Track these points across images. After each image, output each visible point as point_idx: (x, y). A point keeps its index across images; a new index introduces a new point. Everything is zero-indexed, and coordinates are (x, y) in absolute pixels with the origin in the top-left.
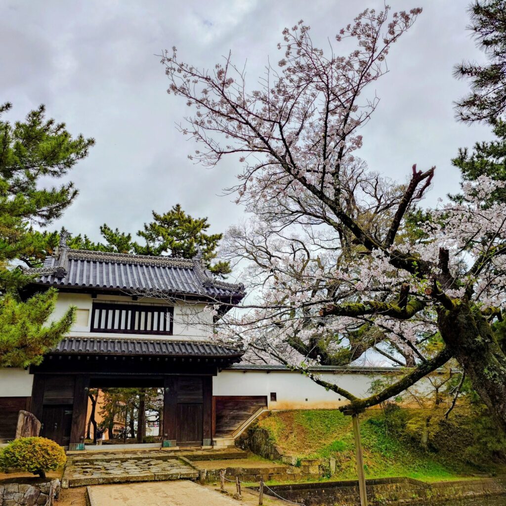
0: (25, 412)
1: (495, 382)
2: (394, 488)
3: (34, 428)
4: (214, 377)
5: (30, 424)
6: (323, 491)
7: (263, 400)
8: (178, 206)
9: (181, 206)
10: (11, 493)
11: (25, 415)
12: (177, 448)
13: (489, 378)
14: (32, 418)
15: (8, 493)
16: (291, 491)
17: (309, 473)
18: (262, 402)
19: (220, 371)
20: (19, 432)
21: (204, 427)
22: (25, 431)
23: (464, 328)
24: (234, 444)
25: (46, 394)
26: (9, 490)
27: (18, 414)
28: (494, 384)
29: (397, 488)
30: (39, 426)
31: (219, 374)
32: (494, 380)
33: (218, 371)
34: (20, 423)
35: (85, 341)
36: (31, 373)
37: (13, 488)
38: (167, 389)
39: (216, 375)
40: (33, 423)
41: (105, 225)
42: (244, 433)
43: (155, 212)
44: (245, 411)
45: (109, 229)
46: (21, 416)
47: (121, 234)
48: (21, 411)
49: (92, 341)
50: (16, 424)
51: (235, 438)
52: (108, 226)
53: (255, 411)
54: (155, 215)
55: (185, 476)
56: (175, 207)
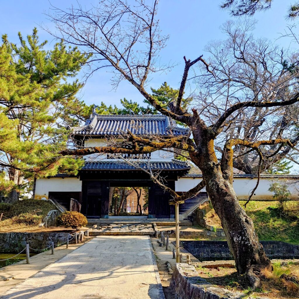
0: (73, 199)
1: (212, 188)
2: (271, 246)
3: (78, 207)
4: (176, 182)
5: (76, 205)
6: (223, 246)
7: (206, 194)
8: (165, 83)
9: (167, 83)
10: (61, 237)
11: (73, 200)
12: (156, 219)
13: (210, 186)
14: (76, 202)
15: (59, 237)
16: (203, 244)
17: (221, 236)
18: (205, 196)
19: (179, 178)
20: (71, 208)
21: (171, 209)
22: (74, 208)
23: (203, 156)
24: (187, 218)
25: (88, 190)
26: (60, 235)
27: (70, 200)
28: (212, 189)
29: (273, 247)
30: (80, 206)
31: (178, 179)
32: (212, 187)
33: (178, 178)
34: (71, 205)
35: (104, 163)
36: (80, 180)
37: (62, 234)
38: (150, 188)
39: (177, 180)
40: (77, 205)
41: (125, 99)
42: (193, 212)
43: (152, 88)
44: (194, 200)
45: (127, 101)
46: (71, 201)
47: (133, 103)
48: (71, 199)
49: (108, 163)
50: (70, 205)
51: (188, 215)
52: (126, 99)
53: (200, 201)
54: (152, 89)
55: (147, 234)
56: (164, 83)
